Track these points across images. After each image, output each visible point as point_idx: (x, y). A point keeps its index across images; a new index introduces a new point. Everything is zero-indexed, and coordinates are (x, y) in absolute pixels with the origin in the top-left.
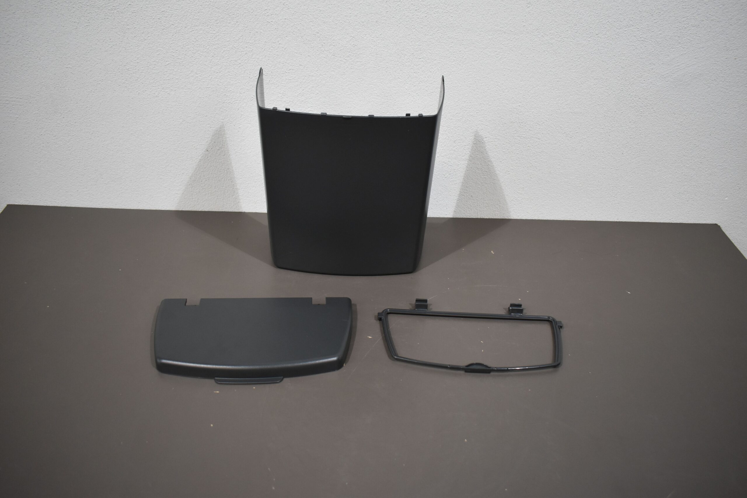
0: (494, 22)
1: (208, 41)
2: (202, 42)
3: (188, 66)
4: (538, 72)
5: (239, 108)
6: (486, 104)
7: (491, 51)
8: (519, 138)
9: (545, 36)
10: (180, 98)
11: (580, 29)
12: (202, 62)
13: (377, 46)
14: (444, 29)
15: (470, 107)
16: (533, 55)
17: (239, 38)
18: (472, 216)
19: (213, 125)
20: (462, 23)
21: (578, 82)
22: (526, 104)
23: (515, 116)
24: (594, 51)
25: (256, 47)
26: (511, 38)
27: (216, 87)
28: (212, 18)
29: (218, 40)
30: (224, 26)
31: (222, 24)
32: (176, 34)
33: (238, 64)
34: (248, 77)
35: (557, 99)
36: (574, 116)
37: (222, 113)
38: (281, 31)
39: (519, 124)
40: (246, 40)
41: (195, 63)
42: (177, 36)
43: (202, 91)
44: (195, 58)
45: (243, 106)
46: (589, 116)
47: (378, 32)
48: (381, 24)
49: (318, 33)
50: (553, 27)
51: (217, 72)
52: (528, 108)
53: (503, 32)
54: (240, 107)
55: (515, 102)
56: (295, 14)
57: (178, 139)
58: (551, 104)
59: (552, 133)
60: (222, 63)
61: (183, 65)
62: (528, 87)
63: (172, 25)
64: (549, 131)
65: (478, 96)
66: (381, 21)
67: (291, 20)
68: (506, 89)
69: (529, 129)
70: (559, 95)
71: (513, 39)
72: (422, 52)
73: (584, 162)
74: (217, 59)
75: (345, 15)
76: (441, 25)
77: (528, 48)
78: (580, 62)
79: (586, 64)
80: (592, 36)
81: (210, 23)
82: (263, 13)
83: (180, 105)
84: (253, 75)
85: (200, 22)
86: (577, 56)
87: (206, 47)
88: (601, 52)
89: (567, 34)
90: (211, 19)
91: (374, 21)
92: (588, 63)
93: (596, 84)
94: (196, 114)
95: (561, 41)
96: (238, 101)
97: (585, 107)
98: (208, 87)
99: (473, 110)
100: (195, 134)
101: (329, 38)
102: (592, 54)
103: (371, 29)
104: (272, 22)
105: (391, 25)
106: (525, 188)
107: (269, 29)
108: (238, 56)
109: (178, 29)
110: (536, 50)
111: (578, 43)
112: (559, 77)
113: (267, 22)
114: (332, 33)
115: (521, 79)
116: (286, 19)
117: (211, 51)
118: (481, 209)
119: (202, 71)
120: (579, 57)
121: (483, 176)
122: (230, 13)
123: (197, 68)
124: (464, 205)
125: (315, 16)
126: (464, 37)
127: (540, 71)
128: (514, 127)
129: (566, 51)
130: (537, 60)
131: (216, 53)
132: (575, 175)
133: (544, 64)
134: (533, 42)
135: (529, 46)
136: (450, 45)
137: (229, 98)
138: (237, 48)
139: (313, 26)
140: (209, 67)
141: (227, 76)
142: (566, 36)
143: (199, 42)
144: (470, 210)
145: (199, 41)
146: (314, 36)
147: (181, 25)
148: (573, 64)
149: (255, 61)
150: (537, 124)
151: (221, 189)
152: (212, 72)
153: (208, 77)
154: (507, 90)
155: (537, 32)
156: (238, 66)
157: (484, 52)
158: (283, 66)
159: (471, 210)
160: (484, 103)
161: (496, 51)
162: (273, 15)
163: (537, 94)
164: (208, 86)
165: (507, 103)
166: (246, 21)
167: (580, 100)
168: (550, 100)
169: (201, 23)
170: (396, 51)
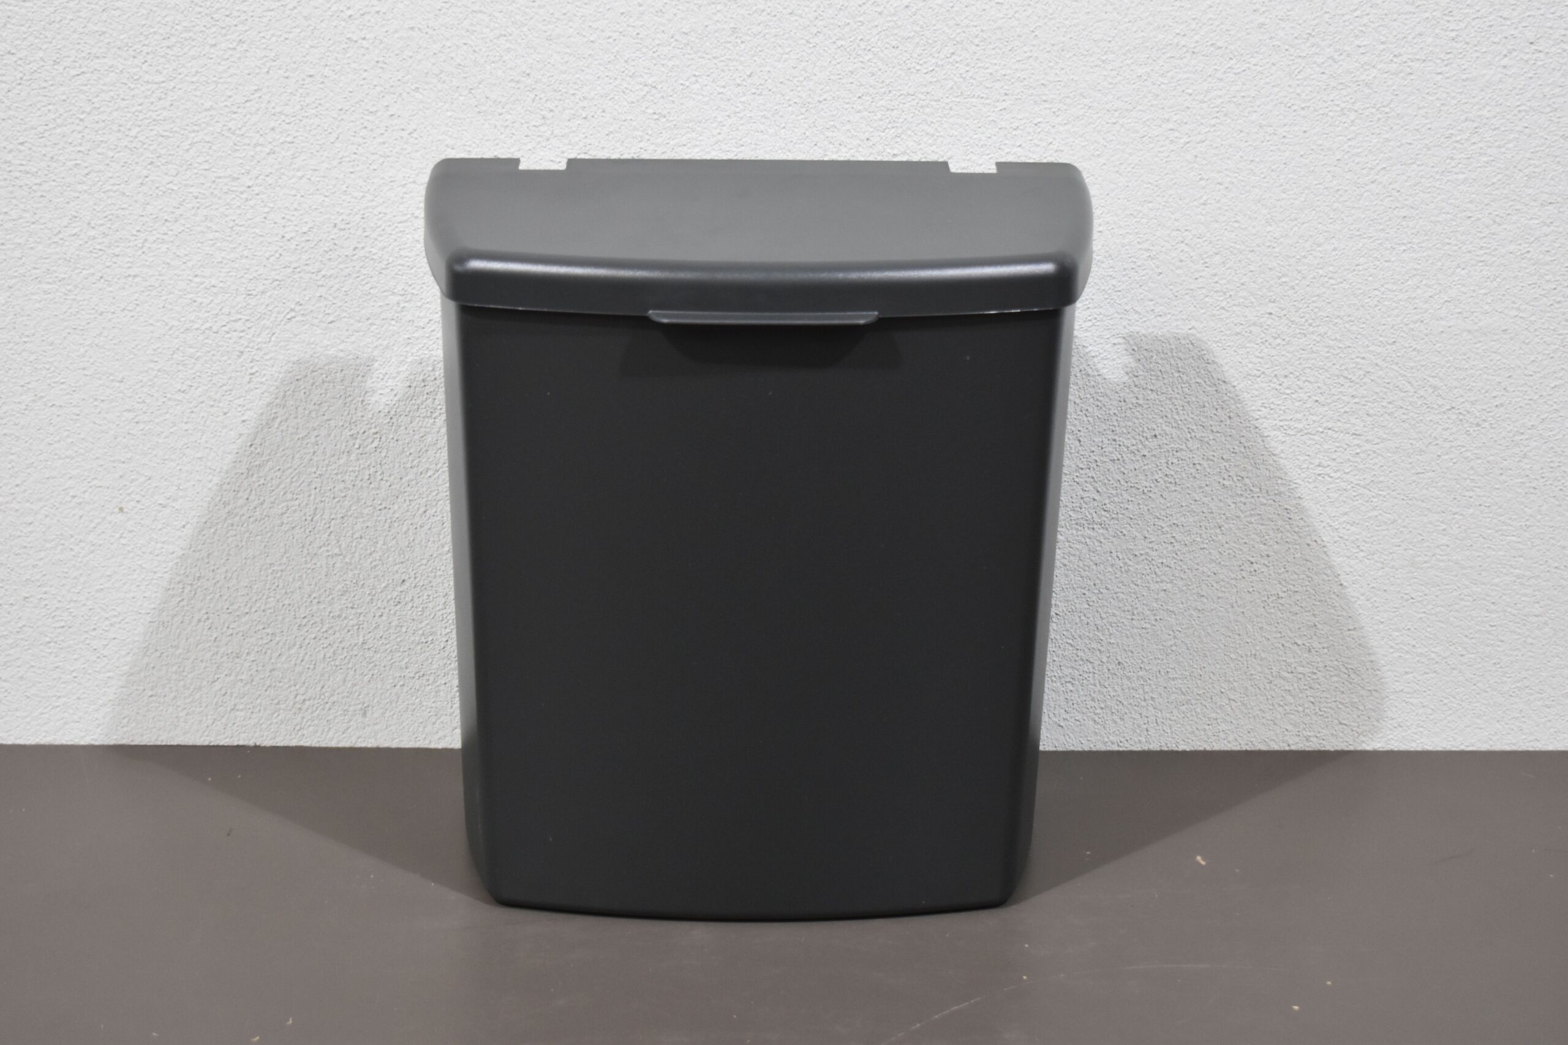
0: (1150, 19)
1: (134, 110)
2: (115, 114)
3: (62, 199)
4: (1327, 188)
5: (242, 349)
6: (1147, 312)
7: (1148, 120)
8: (1278, 433)
9: (1342, 57)
10: (29, 315)
11: (1466, 27)
12: (114, 185)
13: (740, 115)
14: (974, 47)
15: (1090, 324)
16: (1304, 129)
17: (246, 99)
18: (1127, 745)
19: (145, 413)
20: (1038, 24)
21: (1480, 216)
22: (1294, 305)
23: (1257, 354)
24: (1529, 104)
25: (308, 128)
26: (1216, 70)
27: (160, 275)
28: (152, 30)
29: (172, 105)
30: (194, 58)
31: (185, 50)
32: (20, 87)
33: (241, 189)
34: (277, 234)
35: (1409, 283)
36: (1479, 345)
37: (180, 368)
38: (398, 71)
39: (1275, 380)
40: (273, 104)
41: (85, 188)
42: (22, 94)
43: (111, 289)
44: (86, 171)
45: (259, 340)
46: (1537, 340)
47: (740, 68)
48: (749, 38)
49: (528, 75)
50: (1364, 25)
51: (166, 220)
52: (1303, 320)
53: (1185, 49)
54: (247, 347)
55: (1253, 300)
56: (444, 10)
57: (13, 467)
58: (1386, 303)
59: (1404, 411)
60: (186, 185)
61: (42, 196)
62: (1297, 242)
63: (9, 53)
64: (1390, 403)
65: (1114, 282)
66: (749, 29)
67: (430, 32)
68: (1216, 254)
69: (1316, 398)
70: (1416, 269)
71: (1225, 72)
72: (900, 130)
73: (1539, 517)
74: (166, 174)
75: (622, 11)
76: (964, 35)
77: (1282, 103)
78: (1480, 145)
79: (1503, 150)
80: (1514, 50)
81: (144, 45)
82: (334, 8)
83: (25, 342)
84: (297, 229)
85: (109, 43)
86: (1466, 123)
87: (130, 129)
88: (1556, 106)
89: (1421, 48)
90: (145, 33)
91: (723, 29)
92: (1511, 145)
93: (1548, 221)
94: (85, 372)
95: (1401, 72)
96: (240, 323)
97: (1518, 309)
98: (129, 276)
99: (1100, 337)
100: (76, 449)
101: (566, 93)
102: (1523, 113)
103: (714, 58)
104: (364, 39)
105: (787, 39)
106: (1319, 626)
107: (353, 65)
108: (241, 161)
109: (28, 67)
110: (1312, 109)
111: (1464, 77)
112: (1406, 202)
113: (348, 39)
114: (578, 76)
115: (1269, 216)
116: (412, 28)
117: (144, 144)
118: (1159, 715)
119: (110, 217)
120: (1475, 125)
121: (1157, 582)
122: (217, 10)
123: (95, 204)
124: (1093, 700)
125: (518, 17)
126: (1046, 74)
127: (1335, 182)
128: (1256, 393)
129: (1424, 107)
130: (1320, 145)
131: (163, 152)
132: (1512, 570)
133: (1346, 157)
134: (1298, 82)
135: (1285, 97)
136: (1001, 106)
137: (206, 315)
138: (238, 132)
139: (509, 50)
140: (136, 201)
141: (202, 232)
142: (1416, 54)
143: (104, 112)
144: (1118, 720)
145: (102, 109)
146: (513, 84)
147: (41, 55)
148: (1455, 151)
149: (304, 180)
150: (1341, 380)
151: (167, 656)
152: (145, 219)
153: (133, 238)
154: (1217, 257)
155: (1308, 44)
156: (244, 196)
157: (1122, 126)
158: (405, 193)
159: (1122, 719)
160: (1139, 309)
161: (1168, 120)
162: (367, 17)
163: (1331, 269)
164: (131, 272)
165: (1224, 304)
166: (274, 39)
167: (1495, 284)
168: (1383, 289)
169: (114, 47)
170: (808, 133)
